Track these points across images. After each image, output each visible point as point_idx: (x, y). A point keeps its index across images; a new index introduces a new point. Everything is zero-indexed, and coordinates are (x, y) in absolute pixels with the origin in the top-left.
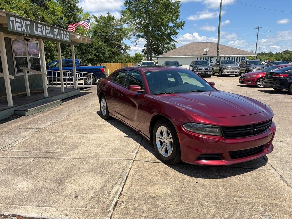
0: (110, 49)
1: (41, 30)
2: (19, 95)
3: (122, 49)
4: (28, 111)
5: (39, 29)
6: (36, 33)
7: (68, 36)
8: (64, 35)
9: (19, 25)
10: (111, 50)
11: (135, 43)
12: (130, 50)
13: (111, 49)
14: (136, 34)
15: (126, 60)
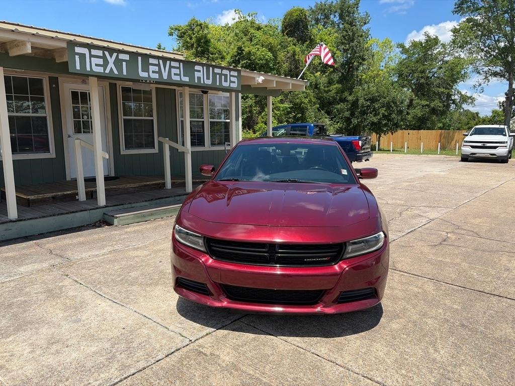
0: (424, 103)
1: (157, 70)
2: (148, 185)
3: (454, 102)
4: (117, 218)
5: (152, 68)
6: (144, 75)
7: (235, 79)
8: (223, 77)
9: (101, 61)
10: (426, 105)
11: (479, 88)
12: (472, 103)
13: (428, 103)
14: (485, 70)
15: (468, 124)
